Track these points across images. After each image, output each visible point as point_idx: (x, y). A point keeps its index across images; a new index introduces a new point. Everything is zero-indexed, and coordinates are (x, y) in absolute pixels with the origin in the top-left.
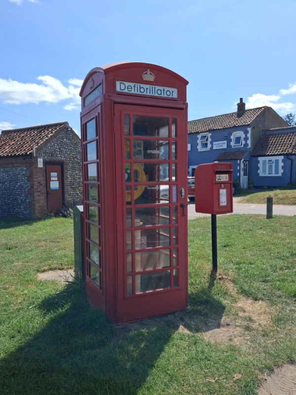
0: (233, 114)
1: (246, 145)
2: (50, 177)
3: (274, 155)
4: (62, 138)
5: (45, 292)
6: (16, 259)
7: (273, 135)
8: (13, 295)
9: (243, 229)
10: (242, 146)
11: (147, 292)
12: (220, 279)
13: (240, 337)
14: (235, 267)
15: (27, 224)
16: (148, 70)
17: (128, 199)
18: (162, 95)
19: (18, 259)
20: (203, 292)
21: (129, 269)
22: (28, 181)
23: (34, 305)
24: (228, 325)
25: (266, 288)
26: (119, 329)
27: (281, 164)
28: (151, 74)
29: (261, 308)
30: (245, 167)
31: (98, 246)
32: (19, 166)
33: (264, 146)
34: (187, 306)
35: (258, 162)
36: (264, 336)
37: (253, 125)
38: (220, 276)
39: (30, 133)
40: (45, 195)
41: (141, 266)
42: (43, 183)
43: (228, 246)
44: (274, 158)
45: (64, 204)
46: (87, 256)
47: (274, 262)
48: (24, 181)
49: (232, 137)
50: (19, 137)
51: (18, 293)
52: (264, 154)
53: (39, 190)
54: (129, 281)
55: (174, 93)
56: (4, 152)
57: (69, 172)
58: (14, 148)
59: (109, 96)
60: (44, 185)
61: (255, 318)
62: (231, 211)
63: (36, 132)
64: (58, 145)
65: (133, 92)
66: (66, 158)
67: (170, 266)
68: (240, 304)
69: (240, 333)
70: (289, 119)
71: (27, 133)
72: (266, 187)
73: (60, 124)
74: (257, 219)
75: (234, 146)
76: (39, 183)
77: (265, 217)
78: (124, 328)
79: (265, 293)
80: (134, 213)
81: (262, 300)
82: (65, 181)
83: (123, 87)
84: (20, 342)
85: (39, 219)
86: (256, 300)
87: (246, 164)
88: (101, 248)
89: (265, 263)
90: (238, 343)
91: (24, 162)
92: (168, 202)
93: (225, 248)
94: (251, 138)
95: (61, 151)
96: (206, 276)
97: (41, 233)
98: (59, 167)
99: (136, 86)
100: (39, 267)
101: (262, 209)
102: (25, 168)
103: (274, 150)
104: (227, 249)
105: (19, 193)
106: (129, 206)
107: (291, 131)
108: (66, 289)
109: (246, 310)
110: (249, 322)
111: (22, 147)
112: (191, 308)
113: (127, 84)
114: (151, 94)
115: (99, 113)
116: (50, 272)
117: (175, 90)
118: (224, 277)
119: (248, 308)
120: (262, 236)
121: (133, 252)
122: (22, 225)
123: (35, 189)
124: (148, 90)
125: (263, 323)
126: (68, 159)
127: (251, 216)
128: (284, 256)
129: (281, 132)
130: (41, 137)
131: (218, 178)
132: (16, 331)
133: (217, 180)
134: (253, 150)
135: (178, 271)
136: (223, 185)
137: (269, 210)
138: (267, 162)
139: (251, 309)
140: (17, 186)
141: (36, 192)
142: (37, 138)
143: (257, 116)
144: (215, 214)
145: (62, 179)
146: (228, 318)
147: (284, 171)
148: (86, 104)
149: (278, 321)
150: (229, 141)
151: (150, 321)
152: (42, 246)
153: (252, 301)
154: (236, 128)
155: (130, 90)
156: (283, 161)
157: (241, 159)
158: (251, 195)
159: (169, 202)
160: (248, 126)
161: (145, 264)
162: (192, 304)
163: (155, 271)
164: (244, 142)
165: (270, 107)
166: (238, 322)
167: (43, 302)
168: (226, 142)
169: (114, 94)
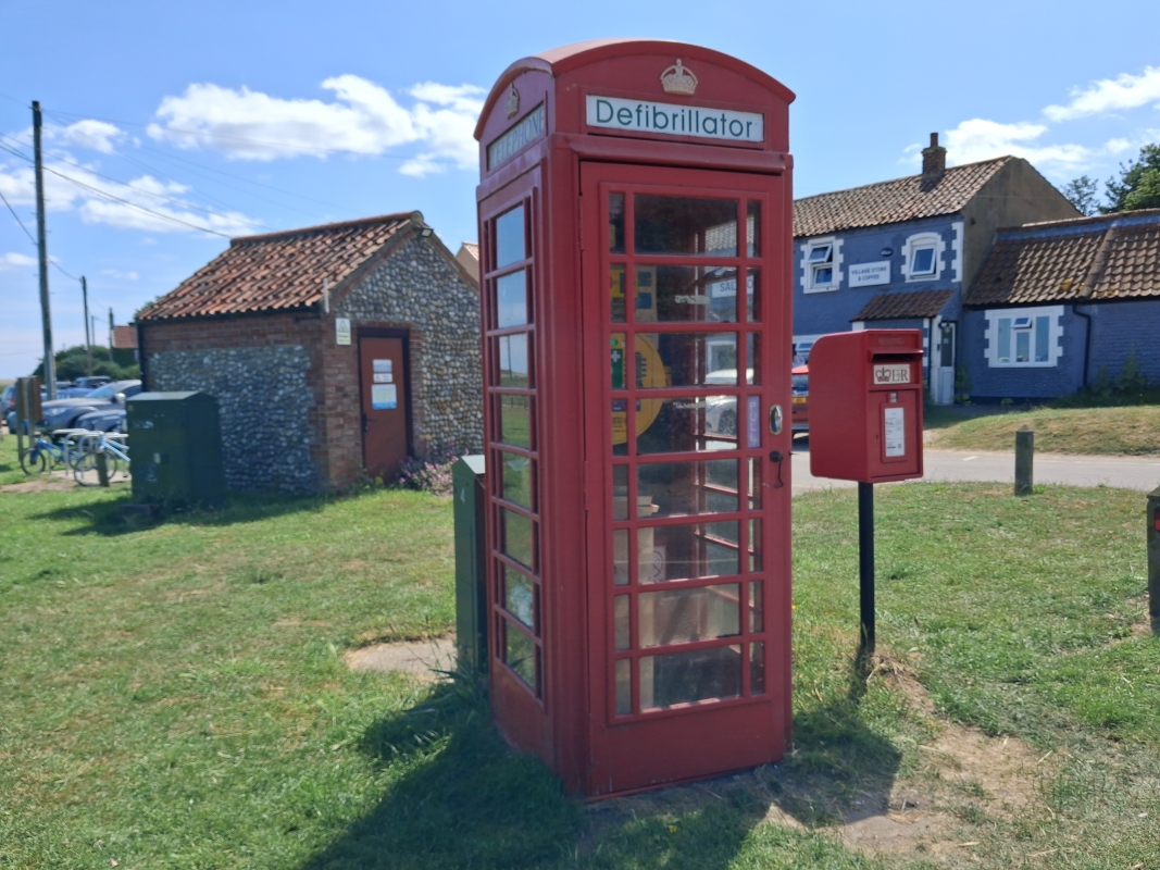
0: (908, 180)
1: (949, 273)
2: (371, 372)
3: (1035, 304)
4: (406, 259)
5: (371, 704)
6: (283, 611)
7: (1031, 242)
8: (282, 711)
9: (944, 526)
10: (938, 277)
11: (673, 707)
12: (883, 672)
13: (950, 840)
14: (924, 638)
15: (307, 508)
16: (679, 61)
17: (619, 437)
18: (719, 135)
19: (289, 610)
20: (835, 708)
21: (621, 640)
22: (309, 384)
23: (344, 742)
24: (911, 805)
25: (1020, 700)
26: (593, 812)
27: (1056, 331)
28: (685, 73)
29: (1009, 758)
30: (946, 341)
31: (530, 573)
32: (282, 342)
33: (1002, 275)
34: (790, 750)
35: (986, 324)
36: (1019, 838)
37: (970, 215)
38: (883, 665)
39: (313, 244)
40: (357, 426)
41: (657, 632)
42: (352, 389)
43: (904, 575)
44: (1033, 314)
45: (410, 451)
46: (497, 601)
47: (1041, 625)
48: (297, 385)
49: (906, 250)
50: (282, 256)
51: (295, 706)
52: (1003, 301)
53: (339, 409)
54: (623, 674)
55: (751, 127)
56: (240, 300)
57: (425, 358)
58: (265, 287)
59: (567, 140)
60: (353, 397)
61: (989, 785)
62: (919, 472)
63: (329, 242)
64: (393, 279)
65: (633, 126)
66: (416, 316)
67: (740, 634)
68: (943, 747)
69: (948, 828)
70: (1079, 193)
71: (303, 246)
72: (1010, 401)
73: (400, 218)
74: (987, 496)
75: (912, 277)
76: (339, 389)
77: (1011, 490)
78: (607, 810)
79: (1019, 716)
80: (635, 479)
81: (1012, 735)
82: (415, 385)
83: (605, 112)
84: (314, 842)
85: (339, 494)
86: (991, 736)
87: (947, 330)
88: (539, 580)
89: (1014, 628)
90: (943, 859)
91: (296, 328)
92: (733, 446)
93: (894, 584)
94: (964, 251)
95: (401, 297)
96: (843, 664)
97: (348, 533)
98: (397, 343)
99: (643, 109)
100: (351, 633)
101: (1000, 466)
102: (299, 348)
103: (1035, 288)
104: (901, 584)
105: (282, 418)
106: (621, 459)
107: (1087, 229)
108: (434, 697)
109: (963, 762)
110: (972, 800)
111: (291, 284)
112: (800, 757)
113: (617, 103)
114: (686, 132)
115: (535, 190)
116: (382, 647)
117: (757, 121)
118: (895, 666)
119: (971, 759)
120: (1002, 547)
121: (633, 591)
122: (292, 511)
123: (330, 409)
124: (678, 120)
125: (1017, 800)
126: (424, 320)
127: (968, 487)
128: (1072, 607)
129: (1056, 233)
130: (346, 256)
131: (880, 374)
132: (300, 812)
133: (876, 382)
134: (970, 290)
135: (764, 648)
136: (894, 395)
137: (1024, 470)
138: (1013, 325)
139: (977, 761)
140: (277, 398)
141: (331, 416)
142: (334, 259)
143: (983, 187)
144: (869, 480)
145: (405, 379)
146: (911, 786)
147: (1065, 351)
148: (494, 163)
149: (1061, 794)
150: (897, 261)
151: (681, 790)
152: (353, 573)
153: (981, 738)
154: (917, 223)
155: (625, 120)
156: (1062, 321)
157: (934, 316)
158: (966, 424)
159: (738, 447)
160: (956, 215)
161: (669, 627)
162: (803, 745)
163: (697, 648)
164: (941, 266)
165: (1023, 159)
166: (940, 798)
167: (368, 732)
168: (887, 264)
169: (580, 132)
